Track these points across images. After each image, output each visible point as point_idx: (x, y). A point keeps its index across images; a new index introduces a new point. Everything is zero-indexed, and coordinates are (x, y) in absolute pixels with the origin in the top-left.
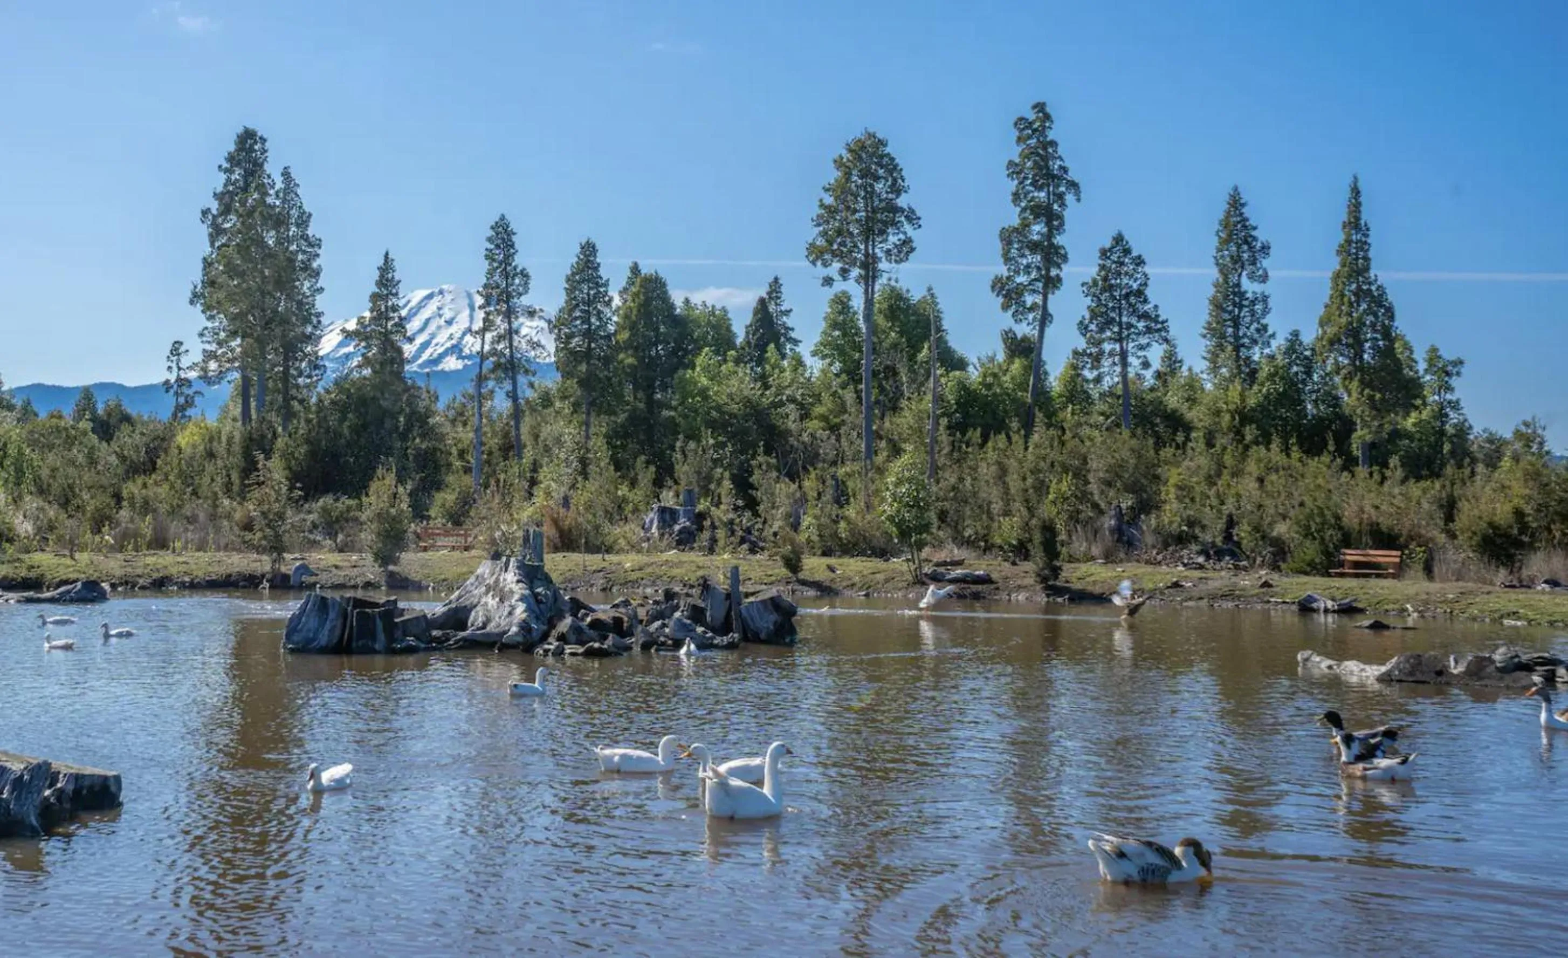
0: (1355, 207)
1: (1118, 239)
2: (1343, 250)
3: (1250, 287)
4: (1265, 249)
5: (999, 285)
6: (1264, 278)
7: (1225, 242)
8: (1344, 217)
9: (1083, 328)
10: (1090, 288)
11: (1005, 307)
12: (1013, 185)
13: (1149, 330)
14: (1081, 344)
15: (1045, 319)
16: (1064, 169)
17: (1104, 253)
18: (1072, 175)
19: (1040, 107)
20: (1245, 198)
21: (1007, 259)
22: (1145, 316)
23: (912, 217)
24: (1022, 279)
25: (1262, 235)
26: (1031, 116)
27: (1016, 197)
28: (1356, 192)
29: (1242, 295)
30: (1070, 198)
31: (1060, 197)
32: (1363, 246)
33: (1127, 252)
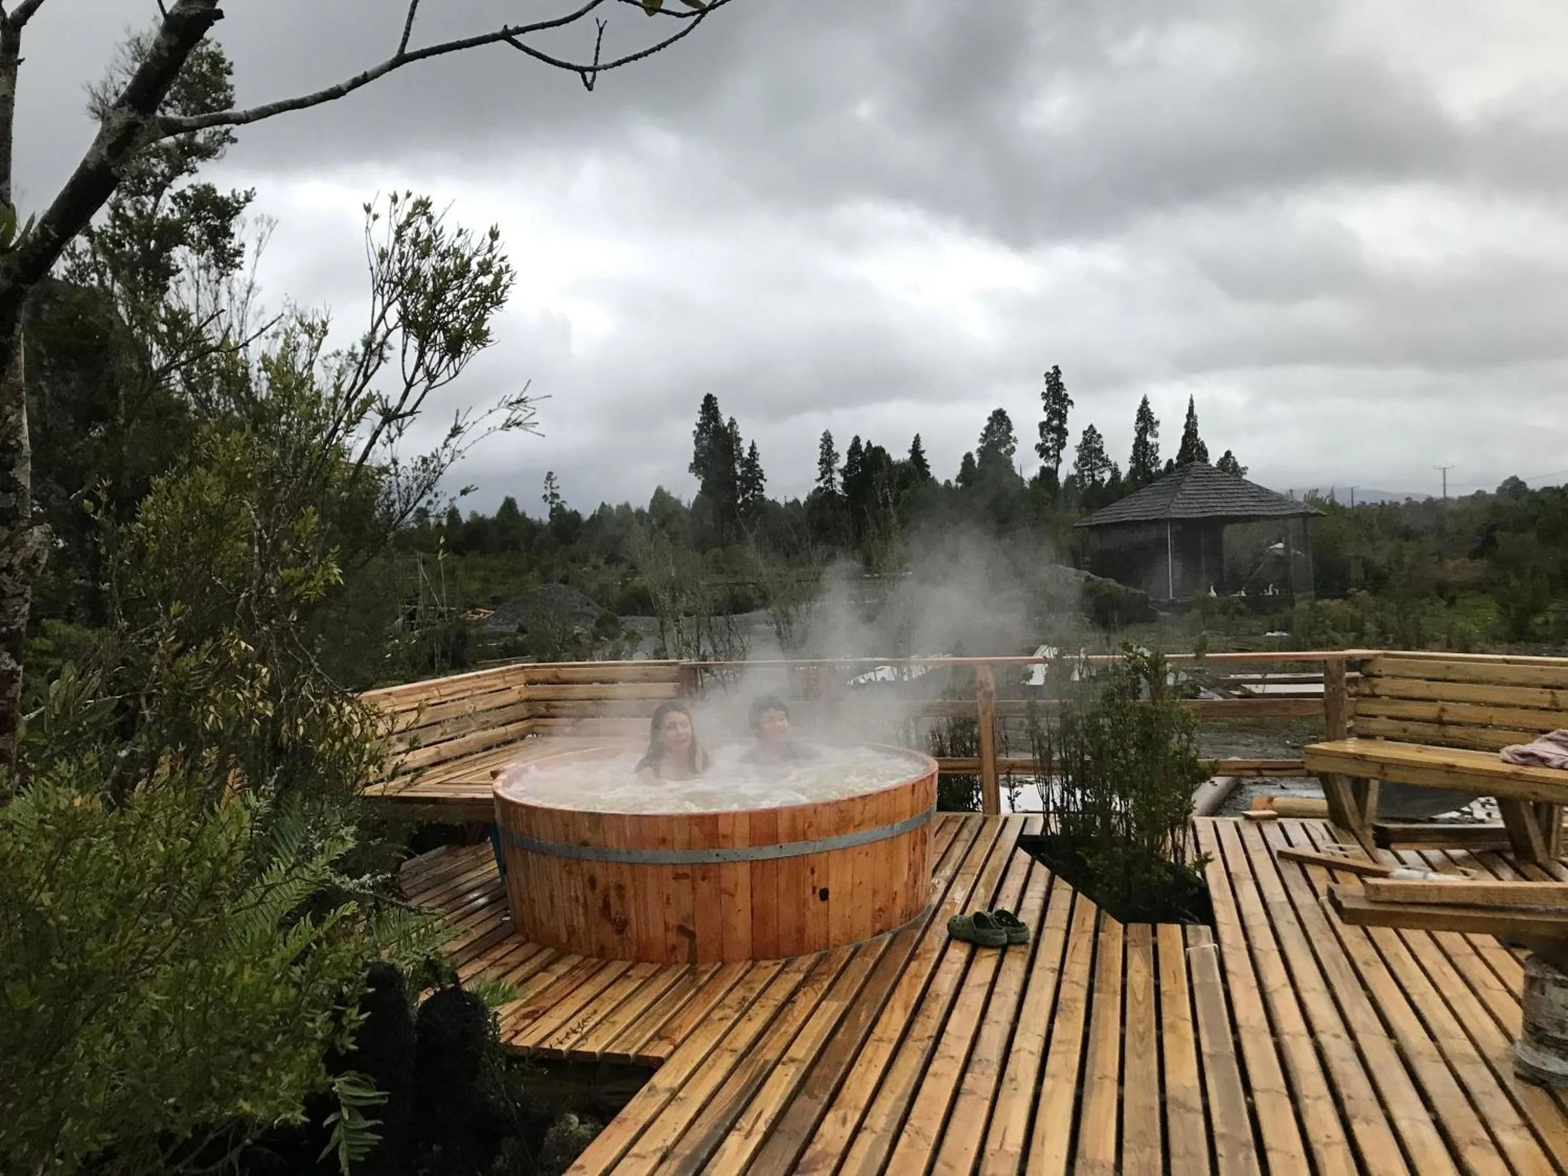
0: (1191, 409)
1: (1091, 427)
2: (1186, 426)
3: (1149, 439)
4: (1158, 423)
5: (1038, 447)
6: (1156, 436)
7: (1139, 420)
8: (1187, 412)
9: (1076, 465)
10: (1080, 448)
11: (1041, 456)
12: (1044, 403)
13: (1104, 465)
14: (1074, 472)
15: (1059, 461)
16: (1066, 395)
17: (1085, 433)
18: (1070, 398)
19: (1056, 368)
20: (1149, 400)
21: (1041, 434)
22: (1102, 459)
23: (1015, 440)
24: (1049, 444)
25: (1156, 417)
26: (1052, 371)
27: (1045, 409)
28: (1192, 401)
29: (1147, 443)
30: (1069, 407)
31: (1065, 408)
32: (1195, 424)
33: (1095, 432)
